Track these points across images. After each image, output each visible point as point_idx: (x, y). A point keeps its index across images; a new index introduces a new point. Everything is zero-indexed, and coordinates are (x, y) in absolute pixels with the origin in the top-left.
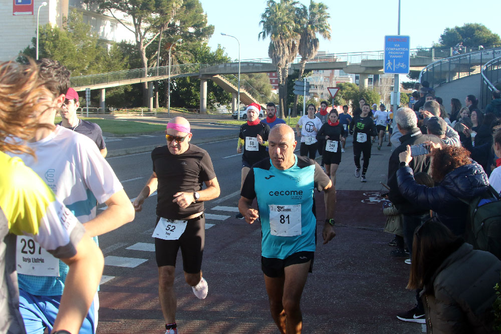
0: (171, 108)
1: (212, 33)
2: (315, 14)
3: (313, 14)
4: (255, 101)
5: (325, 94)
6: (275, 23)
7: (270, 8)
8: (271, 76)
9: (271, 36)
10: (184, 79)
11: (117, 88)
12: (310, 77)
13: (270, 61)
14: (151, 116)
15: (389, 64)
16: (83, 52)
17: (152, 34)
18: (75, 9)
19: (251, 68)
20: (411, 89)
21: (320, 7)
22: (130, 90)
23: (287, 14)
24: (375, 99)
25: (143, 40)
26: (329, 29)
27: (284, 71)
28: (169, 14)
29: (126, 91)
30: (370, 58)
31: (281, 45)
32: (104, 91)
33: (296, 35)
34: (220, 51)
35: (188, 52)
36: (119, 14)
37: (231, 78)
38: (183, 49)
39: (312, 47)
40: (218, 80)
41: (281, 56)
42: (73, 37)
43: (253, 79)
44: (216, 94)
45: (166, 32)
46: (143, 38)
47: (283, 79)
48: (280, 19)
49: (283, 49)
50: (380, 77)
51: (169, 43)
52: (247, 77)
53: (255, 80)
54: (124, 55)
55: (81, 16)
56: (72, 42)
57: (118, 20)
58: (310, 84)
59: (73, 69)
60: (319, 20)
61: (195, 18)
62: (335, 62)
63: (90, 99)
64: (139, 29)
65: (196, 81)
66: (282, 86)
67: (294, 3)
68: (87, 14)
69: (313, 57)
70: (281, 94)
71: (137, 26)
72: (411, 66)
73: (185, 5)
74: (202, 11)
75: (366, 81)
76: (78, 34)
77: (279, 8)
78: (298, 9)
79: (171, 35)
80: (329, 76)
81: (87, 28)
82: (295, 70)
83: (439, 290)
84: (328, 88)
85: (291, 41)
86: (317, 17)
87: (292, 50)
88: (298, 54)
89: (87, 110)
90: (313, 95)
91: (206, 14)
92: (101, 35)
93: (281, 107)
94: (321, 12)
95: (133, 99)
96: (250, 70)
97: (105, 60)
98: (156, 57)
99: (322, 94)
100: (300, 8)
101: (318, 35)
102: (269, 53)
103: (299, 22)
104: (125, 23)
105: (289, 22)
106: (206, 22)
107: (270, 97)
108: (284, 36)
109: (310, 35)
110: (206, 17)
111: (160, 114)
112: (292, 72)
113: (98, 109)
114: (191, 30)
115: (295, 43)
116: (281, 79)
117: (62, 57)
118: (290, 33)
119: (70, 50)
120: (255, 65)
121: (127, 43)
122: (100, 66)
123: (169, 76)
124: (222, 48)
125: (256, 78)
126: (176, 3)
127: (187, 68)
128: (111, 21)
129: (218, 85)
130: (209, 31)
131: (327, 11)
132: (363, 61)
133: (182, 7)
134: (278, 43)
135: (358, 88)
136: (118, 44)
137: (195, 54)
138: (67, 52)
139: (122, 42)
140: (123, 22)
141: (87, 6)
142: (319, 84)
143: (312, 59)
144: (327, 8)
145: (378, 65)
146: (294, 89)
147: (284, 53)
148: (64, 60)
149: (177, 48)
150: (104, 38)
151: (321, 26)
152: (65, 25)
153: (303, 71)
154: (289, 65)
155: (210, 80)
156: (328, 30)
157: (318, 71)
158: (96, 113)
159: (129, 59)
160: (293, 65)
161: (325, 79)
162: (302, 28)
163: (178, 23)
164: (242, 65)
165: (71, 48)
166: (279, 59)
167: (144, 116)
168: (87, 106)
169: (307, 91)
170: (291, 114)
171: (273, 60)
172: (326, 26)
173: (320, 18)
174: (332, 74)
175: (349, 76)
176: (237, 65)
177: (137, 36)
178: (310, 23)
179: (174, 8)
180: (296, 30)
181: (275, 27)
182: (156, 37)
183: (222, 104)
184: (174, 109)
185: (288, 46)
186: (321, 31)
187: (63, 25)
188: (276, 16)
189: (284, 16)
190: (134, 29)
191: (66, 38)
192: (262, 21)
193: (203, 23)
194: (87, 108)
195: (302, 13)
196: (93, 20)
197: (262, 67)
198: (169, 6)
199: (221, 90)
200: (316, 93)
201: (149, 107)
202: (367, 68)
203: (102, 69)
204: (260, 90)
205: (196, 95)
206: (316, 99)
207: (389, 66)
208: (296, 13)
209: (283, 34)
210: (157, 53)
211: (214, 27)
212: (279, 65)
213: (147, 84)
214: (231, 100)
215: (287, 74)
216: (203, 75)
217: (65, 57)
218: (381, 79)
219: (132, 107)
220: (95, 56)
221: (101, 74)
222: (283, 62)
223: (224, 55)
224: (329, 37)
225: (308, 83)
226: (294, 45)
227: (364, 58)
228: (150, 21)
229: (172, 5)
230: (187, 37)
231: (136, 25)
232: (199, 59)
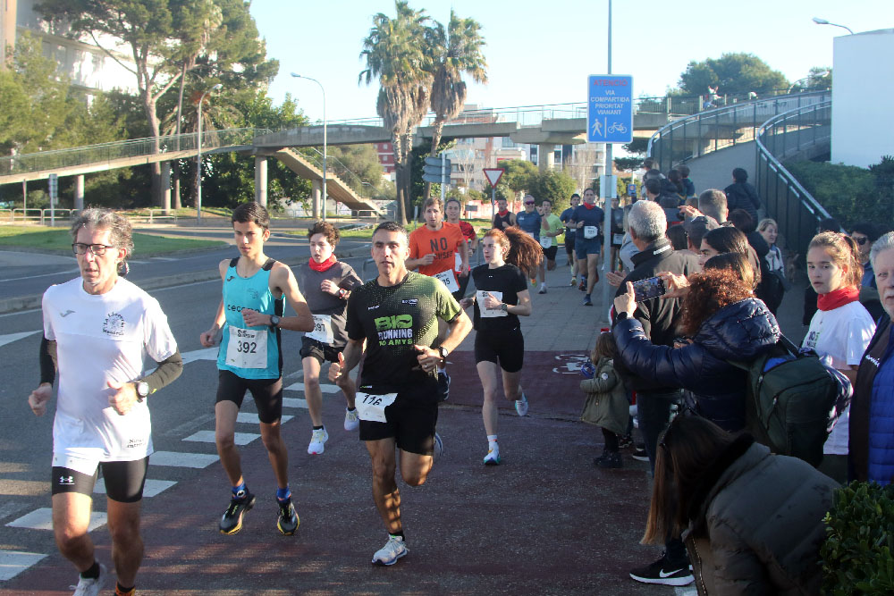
0: (204, 208)
1: (275, 74)
2: (460, 38)
3: (455, 39)
4: (353, 194)
5: (477, 181)
6: (388, 54)
7: (379, 28)
8: (380, 150)
9: (382, 77)
10: (226, 156)
11: (105, 173)
12: (450, 151)
13: (380, 123)
14: (167, 223)
15: (597, 124)
16: (43, 109)
17: (167, 76)
18: (28, 33)
19: (345, 137)
20: (629, 171)
21: (467, 26)
22: (128, 177)
23: (409, 39)
24: (567, 189)
25: (152, 87)
26: (485, 65)
27: (404, 139)
28: (197, 41)
29: (121, 178)
30: (557, 116)
31: (399, 93)
32: (81, 179)
33: (426, 76)
34: (289, 105)
35: (233, 108)
36: (108, 41)
37: (308, 153)
38: (224, 102)
39: (454, 96)
40: (287, 158)
41: (399, 113)
42: (25, 82)
43: (349, 155)
44: (283, 184)
45: (192, 71)
46: (152, 83)
47: (403, 155)
48: (396, 47)
49: (404, 100)
50: (574, 149)
51: (197, 91)
52: (338, 151)
53: (352, 157)
54: (117, 114)
55: (39, 43)
56: (23, 91)
57: (106, 51)
58: (453, 162)
59: (24, 140)
60: (467, 49)
61: (244, 46)
62: (494, 124)
63: (56, 194)
64: (144, 67)
65: (248, 159)
66: (402, 167)
67: (422, 19)
68: (49, 41)
69: (456, 115)
70: (400, 182)
71: (141, 62)
72: (635, 129)
73: (227, 24)
74: (256, 34)
75: (551, 156)
76: (33, 77)
77: (394, 29)
78: (428, 30)
79: (203, 77)
80: (484, 148)
81: (50, 66)
82: (424, 138)
83: (718, 525)
84: (484, 170)
85: (416, 86)
86: (463, 43)
87: (419, 102)
88: (429, 110)
89: (53, 214)
90: (455, 182)
91: (264, 40)
92: (75, 78)
93: (399, 205)
94: (470, 35)
95: (134, 193)
96: (345, 140)
97: (84, 124)
98: (175, 118)
99: (472, 180)
100: (433, 27)
101: (465, 77)
102: (378, 108)
103: (431, 53)
104: (119, 56)
105: (412, 53)
106: (265, 54)
107: (380, 187)
108: (404, 79)
109: (450, 76)
110: (264, 44)
111: (183, 220)
112: (420, 142)
113: (71, 212)
114: (238, 68)
115: (425, 89)
116: (400, 154)
117: (5, 118)
118: (416, 73)
119: (19, 106)
120: (353, 129)
121: (123, 93)
122: (75, 134)
123: (200, 151)
124: (292, 100)
125: (355, 154)
126: (210, 20)
127: (231, 137)
128: (94, 52)
129: (286, 167)
130: (269, 70)
131: (479, 33)
132: (544, 122)
133: (221, 27)
134: (394, 91)
135: (537, 170)
136: (105, 95)
137: (245, 111)
138: (13, 110)
139: (114, 91)
140: (115, 54)
141: (50, 26)
142: (465, 162)
143: (455, 119)
144: (479, 28)
145: (570, 128)
146: (423, 173)
147: (404, 108)
148: (8, 124)
149: (213, 100)
150: (81, 84)
151: (470, 59)
152: (11, 60)
153: (439, 139)
154: (413, 130)
155: (272, 157)
156: (482, 66)
157: (464, 140)
158: (68, 219)
159: (127, 121)
160: (419, 129)
161: (476, 154)
162: (437, 63)
163: (213, 57)
164: (330, 130)
165: (22, 101)
166: (396, 118)
167: (154, 223)
168: (52, 207)
169: (448, 176)
170: (419, 216)
171: (384, 121)
172: (478, 60)
173: (468, 45)
174: (490, 145)
175: (520, 149)
176: (321, 130)
177: (140, 80)
178: (451, 54)
179: (206, 29)
180: (426, 68)
181: (389, 61)
182: (174, 81)
183: (295, 199)
184: (209, 209)
185: (412, 96)
186: (469, 69)
187: (6, 61)
188: (390, 43)
189: (403, 42)
190: (134, 67)
191: (12, 84)
192: (365, 52)
193: (259, 55)
194: (53, 210)
195: (435, 36)
196: (61, 52)
197: (365, 134)
198: (198, 25)
199: (293, 175)
200: (463, 180)
201: (164, 207)
202: (553, 133)
203: (79, 140)
204: (362, 174)
205: (247, 184)
206: (462, 190)
207: (597, 128)
208: (425, 36)
209: (403, 74)
210: (176, 109)
211: (278, 62)
212: (395, 130)
213: (158, 166)
214: (310, 193)
215: (411, 145)
216: (259, 148)
217: (10, 118)
218: (576, 153)
219: (132, 207)
220: (64, 117)
221: (75, 149)
222: (402, 123)
223: (296, 112)
224: (485, 79)
225: (448, 161)
226: (422, 93)
227: (548, 116)
228: (164, 52)
229: (204, 24)
230: (231, 81)
231: (137, 59)
232: (251, 119)
